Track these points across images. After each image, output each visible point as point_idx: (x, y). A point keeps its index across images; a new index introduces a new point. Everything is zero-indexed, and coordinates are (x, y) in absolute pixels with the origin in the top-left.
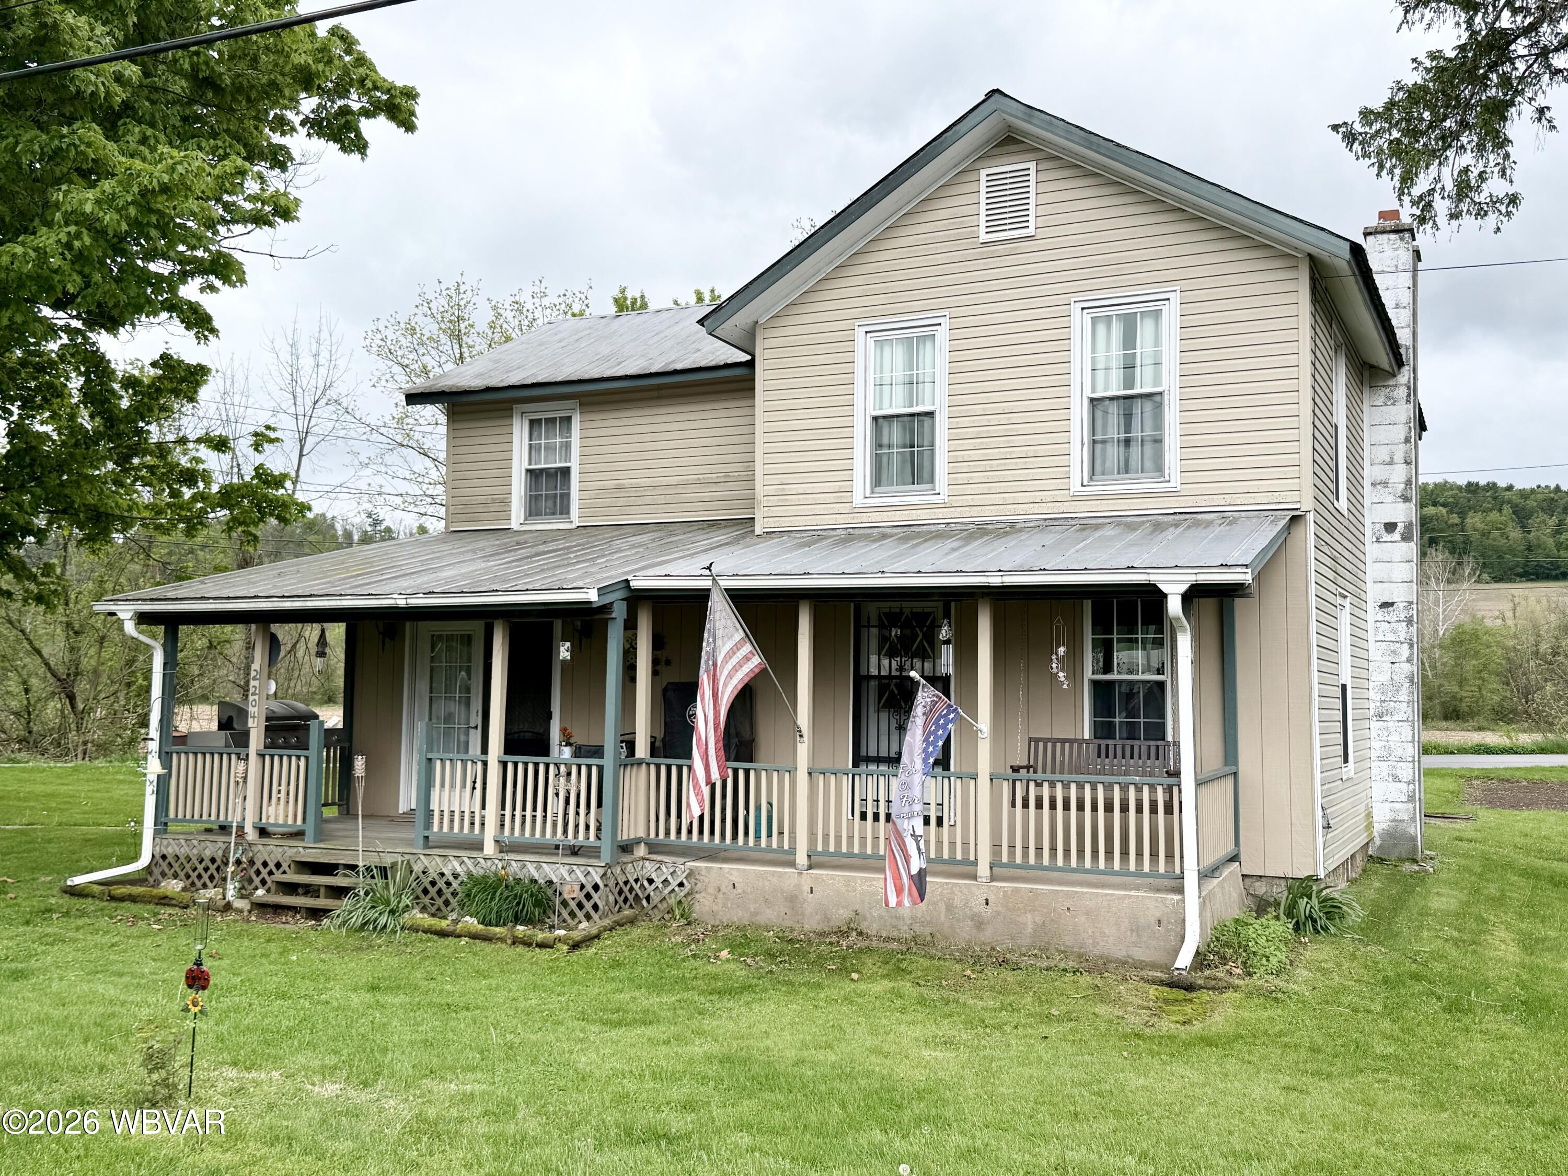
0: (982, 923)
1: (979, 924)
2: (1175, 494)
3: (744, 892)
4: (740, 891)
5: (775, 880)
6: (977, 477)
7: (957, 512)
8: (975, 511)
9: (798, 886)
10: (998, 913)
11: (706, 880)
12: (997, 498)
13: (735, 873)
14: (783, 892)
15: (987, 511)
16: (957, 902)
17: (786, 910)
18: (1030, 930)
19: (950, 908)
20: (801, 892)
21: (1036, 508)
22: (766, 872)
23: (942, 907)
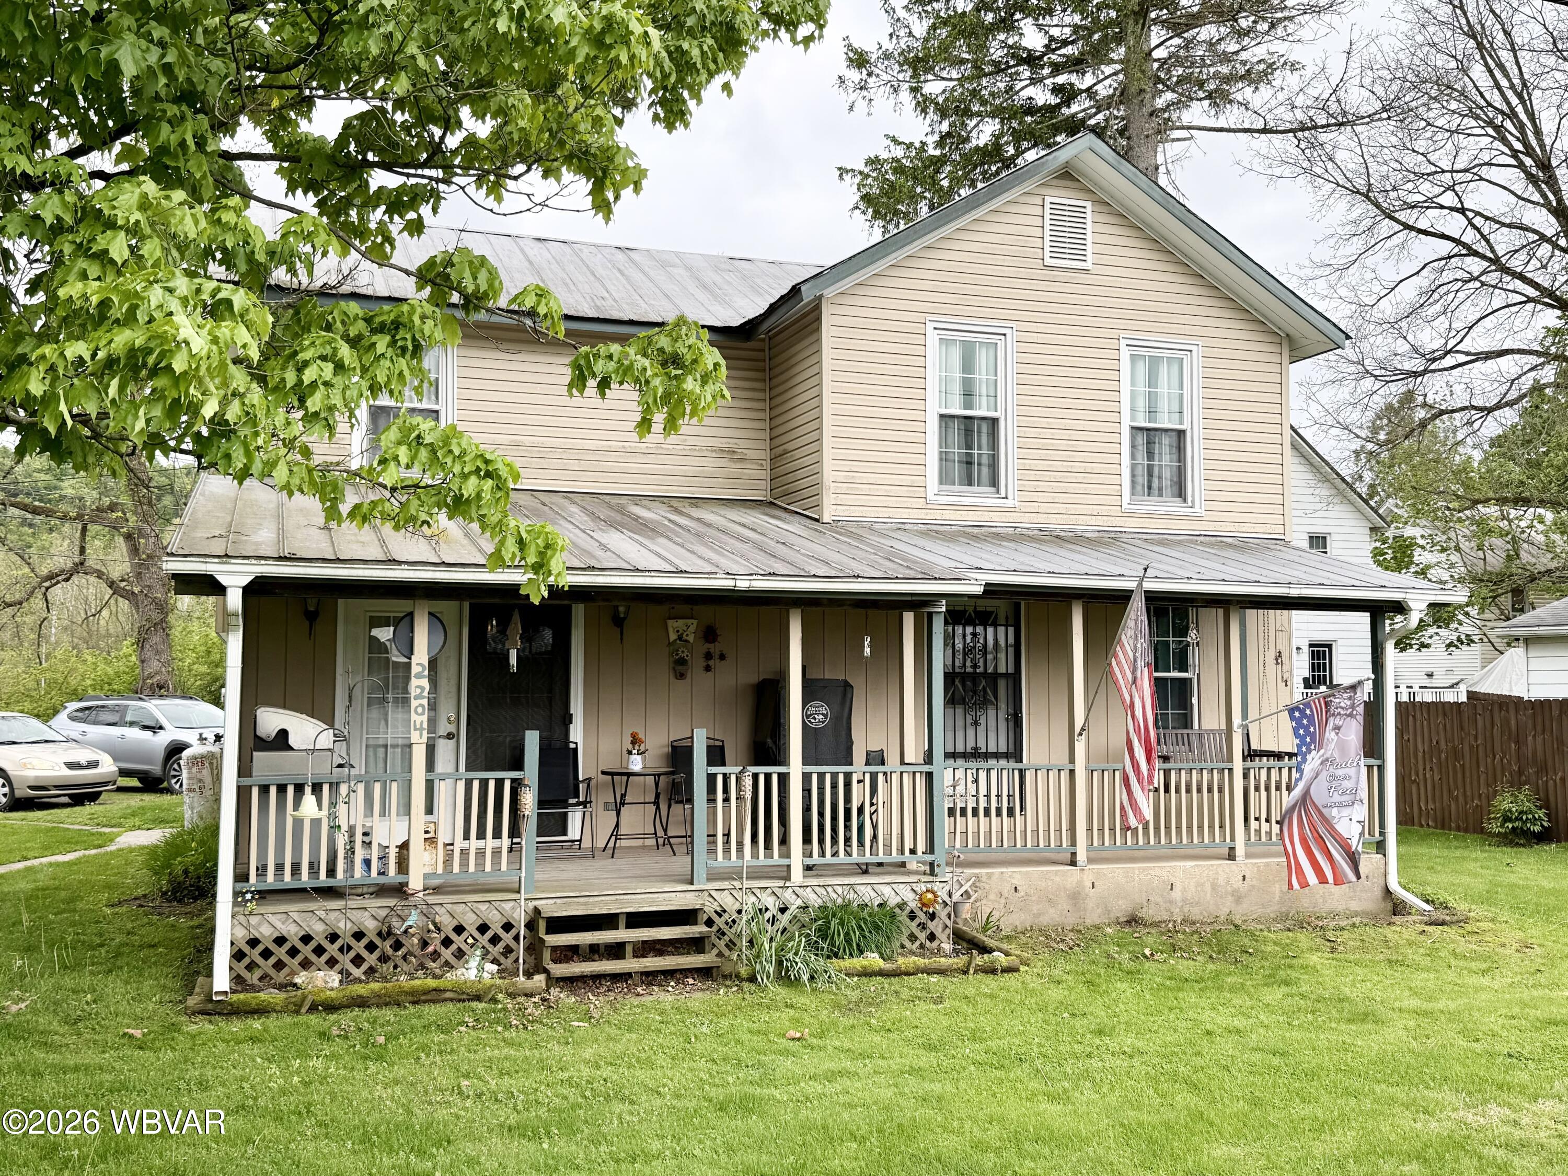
0: (1240, 898)
1: (1238, 899)
2: (1198, 518)
3: (1027, 894)
4: (1022, 894)
5: (1057, 879)
6: (1043, 486)
7: (1026, 518)
8: (1042, 518)
9: (1080, 883)
10: (1253, 886)
11: (987, 887)
12: (1062, 508)
13: (1018, 876)
14: (1065, 889)
15: (1053, 519)
16: (1221, 881)
17: (1069, 908)
18: (1277, 898)
19: (1214, 887)
20: (1084, 888)
21: (1092, 520)
22: (1048, 872)
23: (1208, 887)
